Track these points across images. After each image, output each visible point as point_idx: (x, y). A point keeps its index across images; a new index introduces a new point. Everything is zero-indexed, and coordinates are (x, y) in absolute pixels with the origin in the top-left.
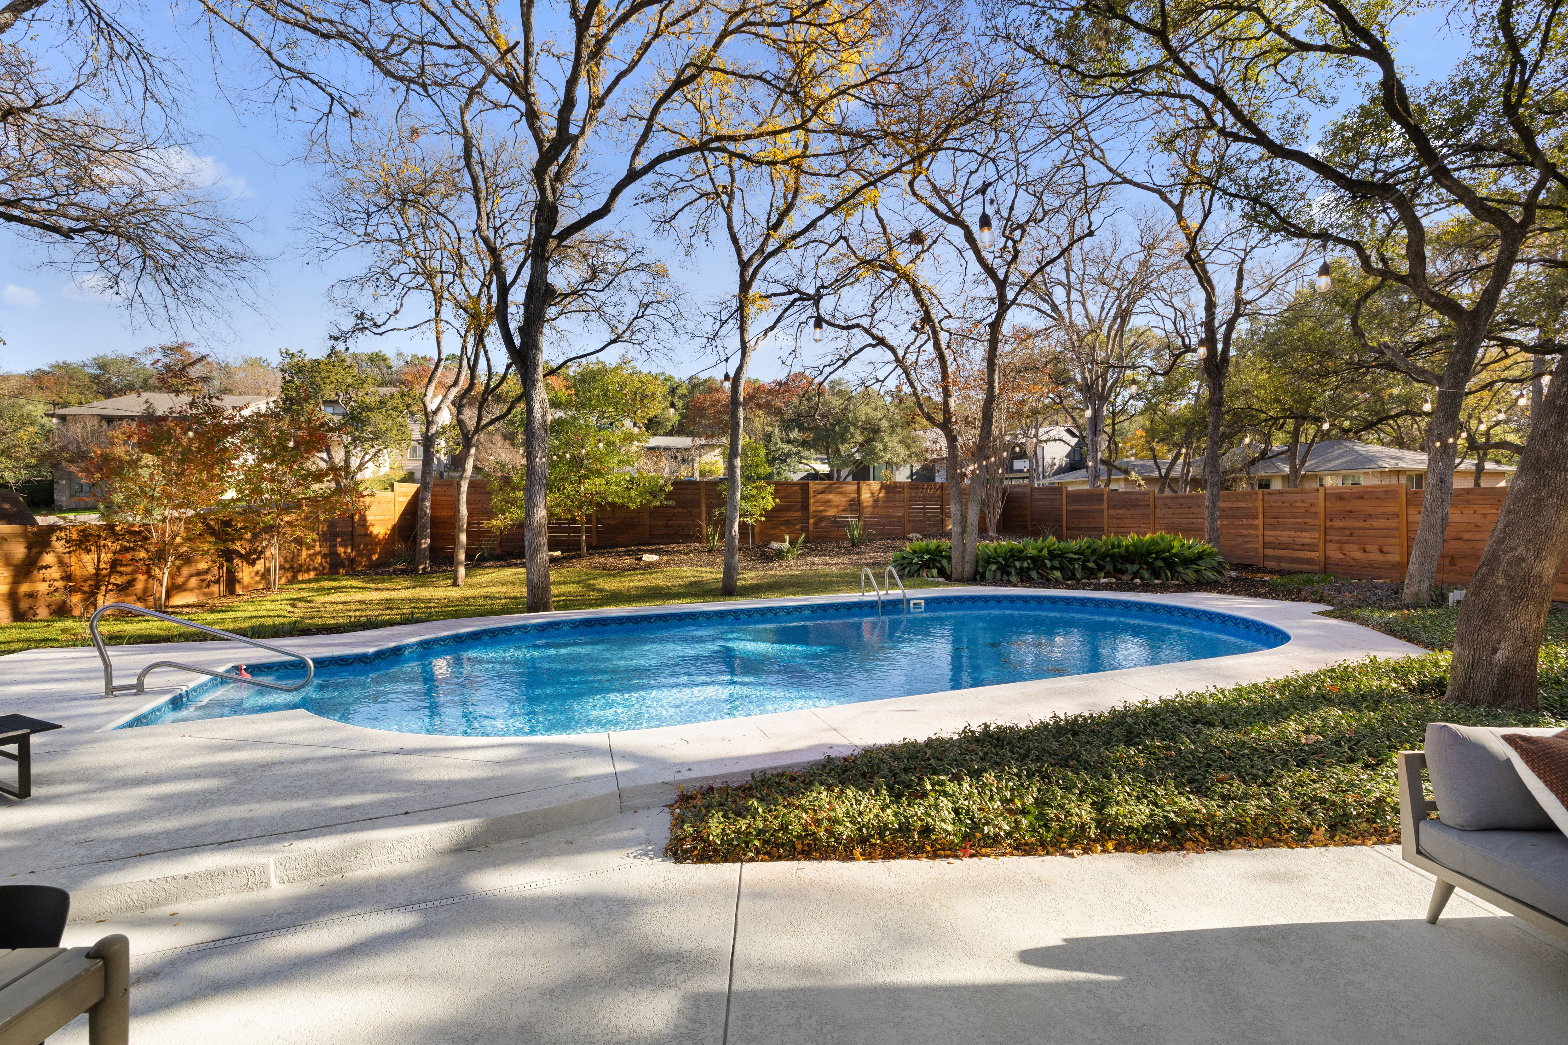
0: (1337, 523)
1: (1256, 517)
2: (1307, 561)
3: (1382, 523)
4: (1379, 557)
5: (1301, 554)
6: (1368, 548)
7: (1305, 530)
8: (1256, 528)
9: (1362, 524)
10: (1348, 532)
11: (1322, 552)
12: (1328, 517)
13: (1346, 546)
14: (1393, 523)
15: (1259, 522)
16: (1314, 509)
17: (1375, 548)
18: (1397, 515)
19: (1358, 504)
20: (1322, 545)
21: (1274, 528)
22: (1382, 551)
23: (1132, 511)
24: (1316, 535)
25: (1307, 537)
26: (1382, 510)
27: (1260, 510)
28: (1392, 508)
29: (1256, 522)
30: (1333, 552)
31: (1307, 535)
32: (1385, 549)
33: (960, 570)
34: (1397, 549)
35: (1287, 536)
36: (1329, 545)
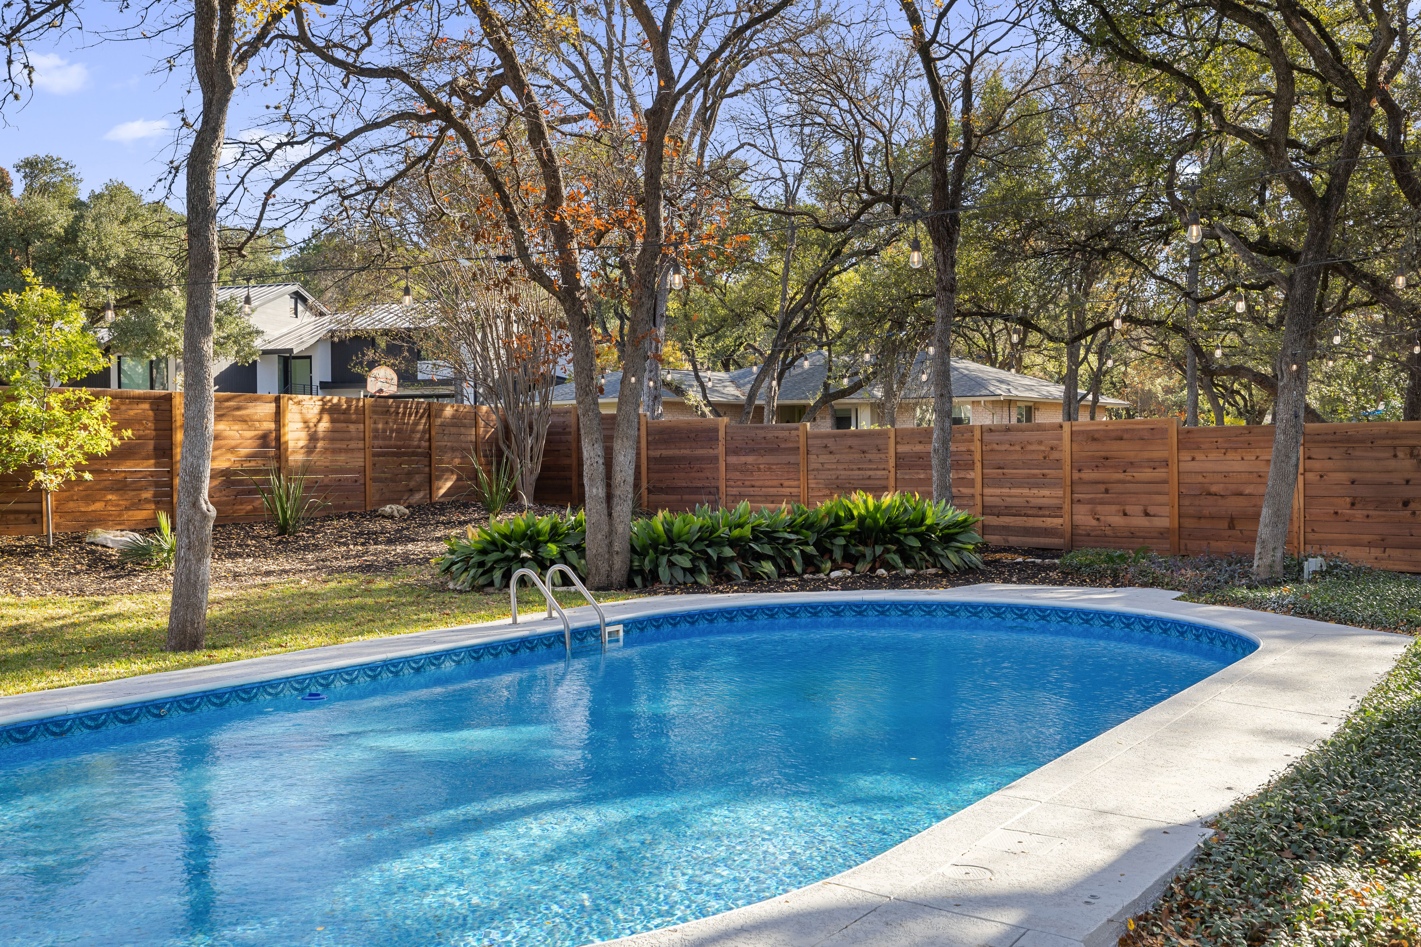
0: (1088, 475)
1: (971, 466)
2: (1047, 532)
3: (1147, 474)
4: (1142, 522)
5: (1037, 522)
6: (1129, 509)
7: (1043, 486)
8: (971, 483)
9: (1121, 476)
10: (1102, 487)
11: (1067, 517)
12: (1077, 466)
13: (1099, 508)
14: (1160, 474)
15: (976, 474)
16: (1055, 455)
17: (1138, 509)
18: (1166, 463)
19: (1114, 448)
20: (1067, 507)
21: (997, 483)
22: (1147, 514)
23: (769, 459)
24: (1060, 493)
25: (1045, 496)
26: (1146, 455)
27: (978, 456)
28: (1158, 453)
29: (971, 475)
30: (1084, 518)
31: (1046, 492)
32: (1151, 510)
33: (604, 568)
34: (1165, 510)
35: (1017, 495)
36: (1077, 508)
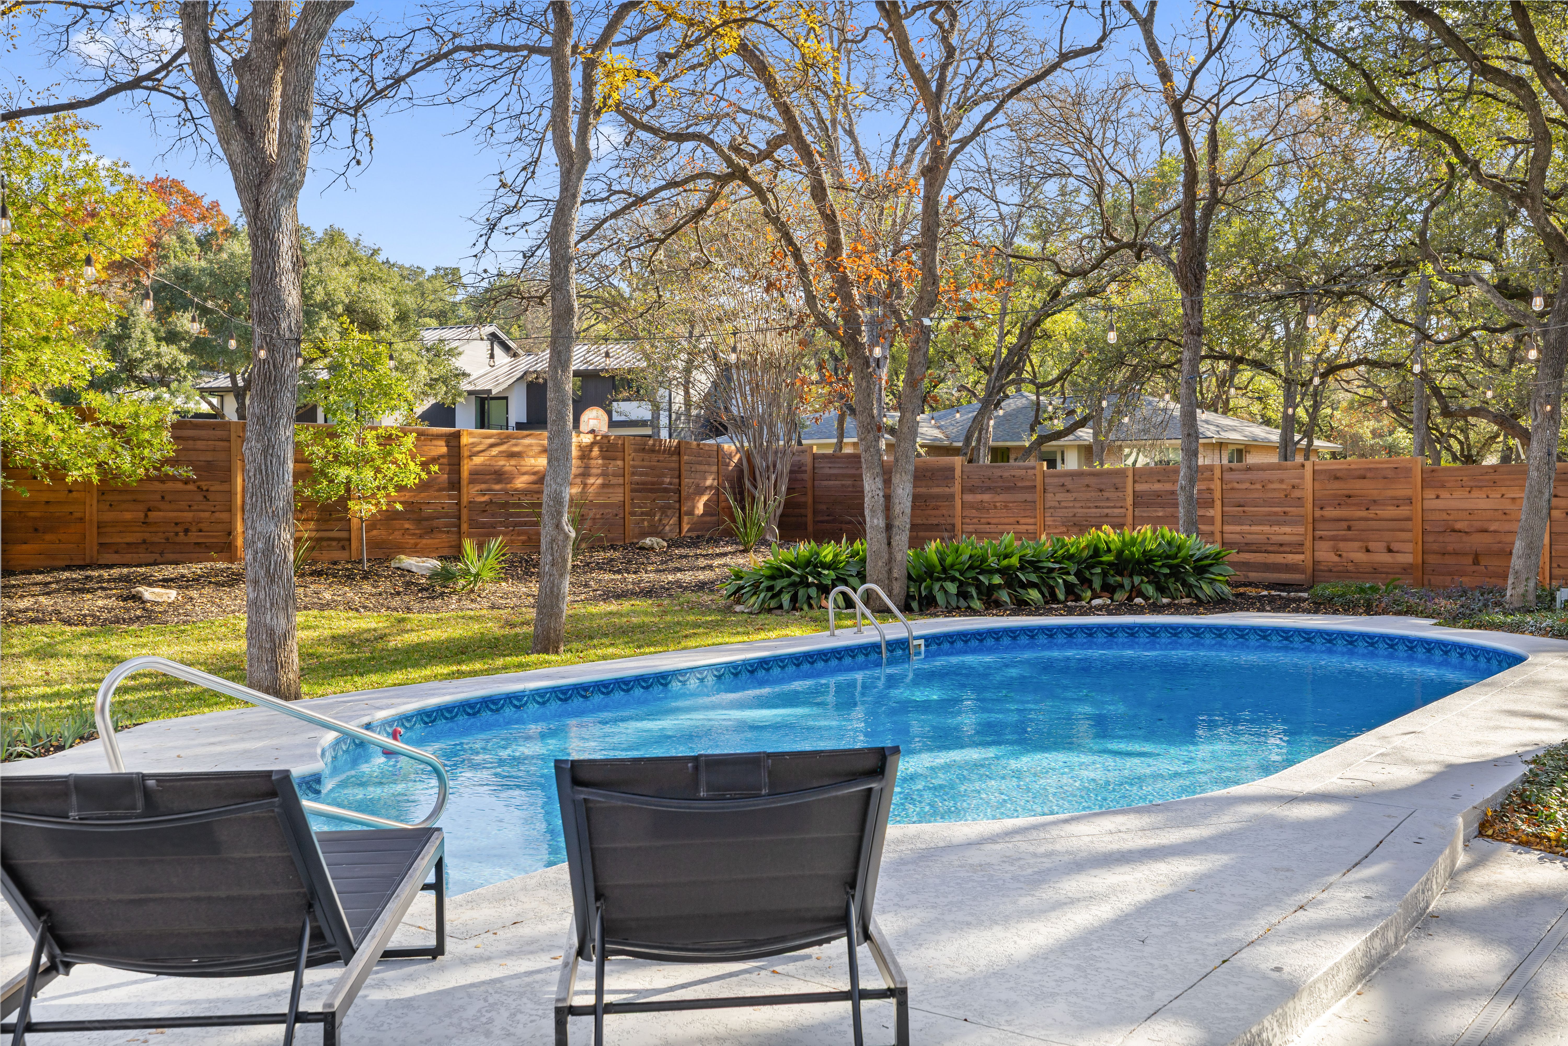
0: (1330, 513)
1: (1211, 504)
2: (1288, 568)
3: (1390, 512)
4: (1385, 558)
5: (1278, 559)
6: (1372, 545)
7: (1285, 523)
8: (1211, 521)
9: (1364, 514)
10: (1344, 525)
11: (1309, 554)
12: (1319, 504)
13: (1341, 545)
14: (1404, 511)
15: (1215, 512)
16: (1296, 493)
17: (1382, 546)
18: (1410, 501)
19: (1357, 486)
20: (1308, 544)
21: (1237, 520)
22: (1390, 550)
23: (1005, 497)
24: (1301, 530)
25: (1286, 532)
26: (1390, 493)
27: (1217, 495)
28: (1401, 491)
29: (1211, 513)
30: (1325, 554)
31: (1287, 529)
32: (1395, 546)
34: (1409, 547)
35: (1258, 532)
36: (1319, 544)
